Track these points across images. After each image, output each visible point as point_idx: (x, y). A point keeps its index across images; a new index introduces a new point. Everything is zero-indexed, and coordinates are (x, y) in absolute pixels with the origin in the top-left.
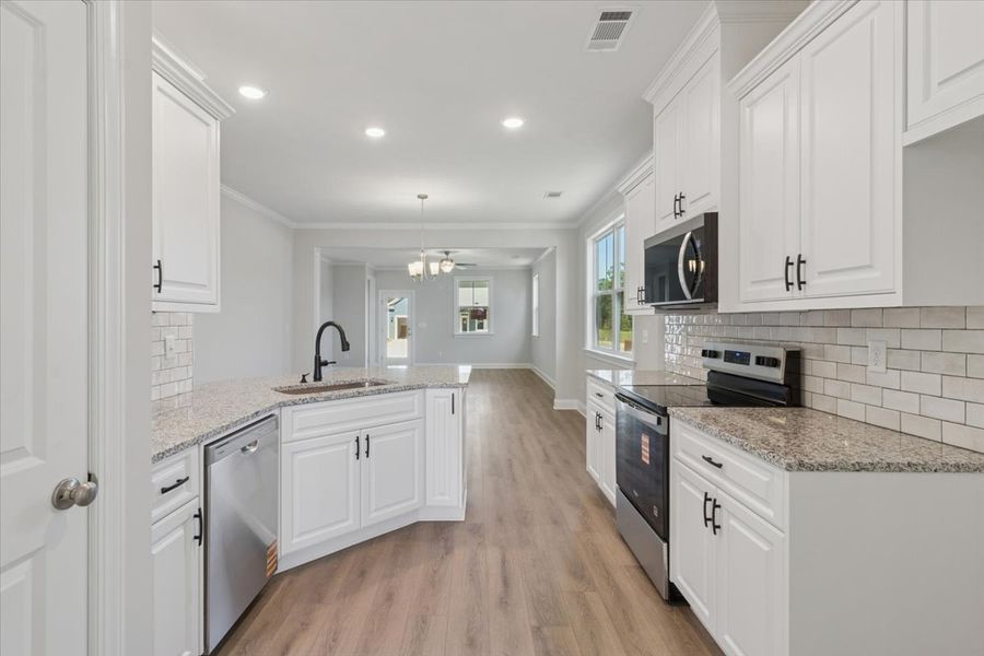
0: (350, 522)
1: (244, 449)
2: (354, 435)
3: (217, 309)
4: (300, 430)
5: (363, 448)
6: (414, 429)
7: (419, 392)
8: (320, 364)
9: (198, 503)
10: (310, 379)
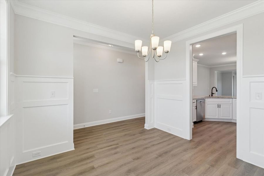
0: (217, 117)
1: (201, 102)
2: (217, 104)
3: (197, 85)
4: (208, 102)
5: (219, 106)
6: (230, 105)
7: (232, 99)
8: (212, 94)
9: (196, 105)
10: (211, 96)
